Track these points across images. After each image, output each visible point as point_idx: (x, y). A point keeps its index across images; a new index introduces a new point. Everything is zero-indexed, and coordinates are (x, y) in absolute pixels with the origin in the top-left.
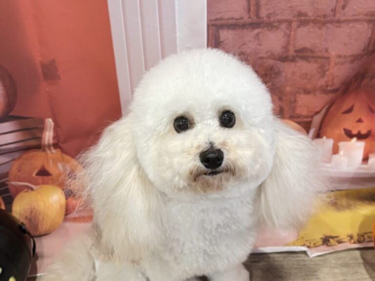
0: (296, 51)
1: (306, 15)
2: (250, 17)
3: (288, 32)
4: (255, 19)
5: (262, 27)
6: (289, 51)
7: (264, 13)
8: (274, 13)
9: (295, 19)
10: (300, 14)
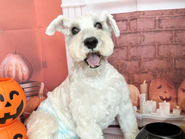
0: (131, 57)
1: (132, 44)
5: (118, 48)
6: (128, 57)
7: (118, 43)
8: (122, 43)
9: (129, 45)
10: (131, 43)
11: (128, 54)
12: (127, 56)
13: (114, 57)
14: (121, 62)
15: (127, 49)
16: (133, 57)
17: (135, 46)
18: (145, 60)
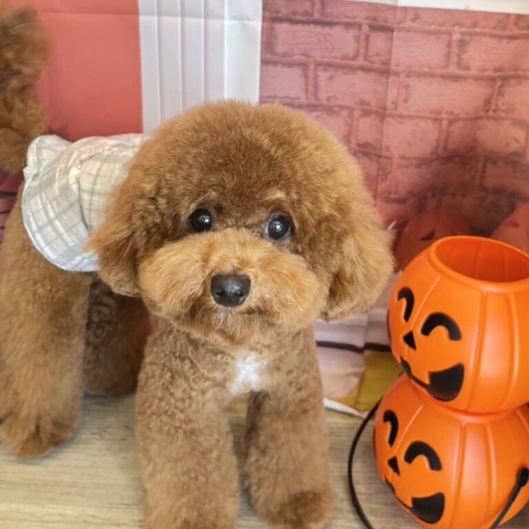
0: (359, 145)
1: (368, 104)
2: (307, 98)
3: (349, 120)
4: (313, 101)
5: (321, 111)
6: (350, 143)
7: (323, 95)
8: (334, 96)
9: (357, 107)
10: (363, 103)
11: (350, 133)
12: (347, 137)
15: (349, 117)
16: (365, 145)
17: (376, 113)
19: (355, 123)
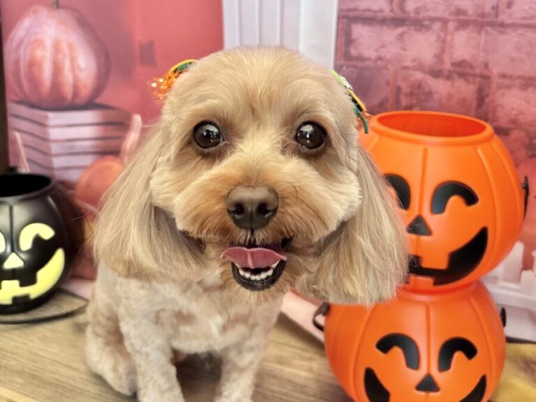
0: (453, 64)
2: (392, 11)
3: (442, 35)
4: (398, 13)
5: (408, 26)
6: (443, 62)
7: (410, 6)
8: (425, 7)
9: (453, 18)
10: (459, 12)
11: (443, 50)
12: (439, 57)
13: (389, 56)
14: (412, 78)
15: (442, 30)
16: (462, 63)
17: (475, 23)
18: (506, 82)
19: (449, 38)
